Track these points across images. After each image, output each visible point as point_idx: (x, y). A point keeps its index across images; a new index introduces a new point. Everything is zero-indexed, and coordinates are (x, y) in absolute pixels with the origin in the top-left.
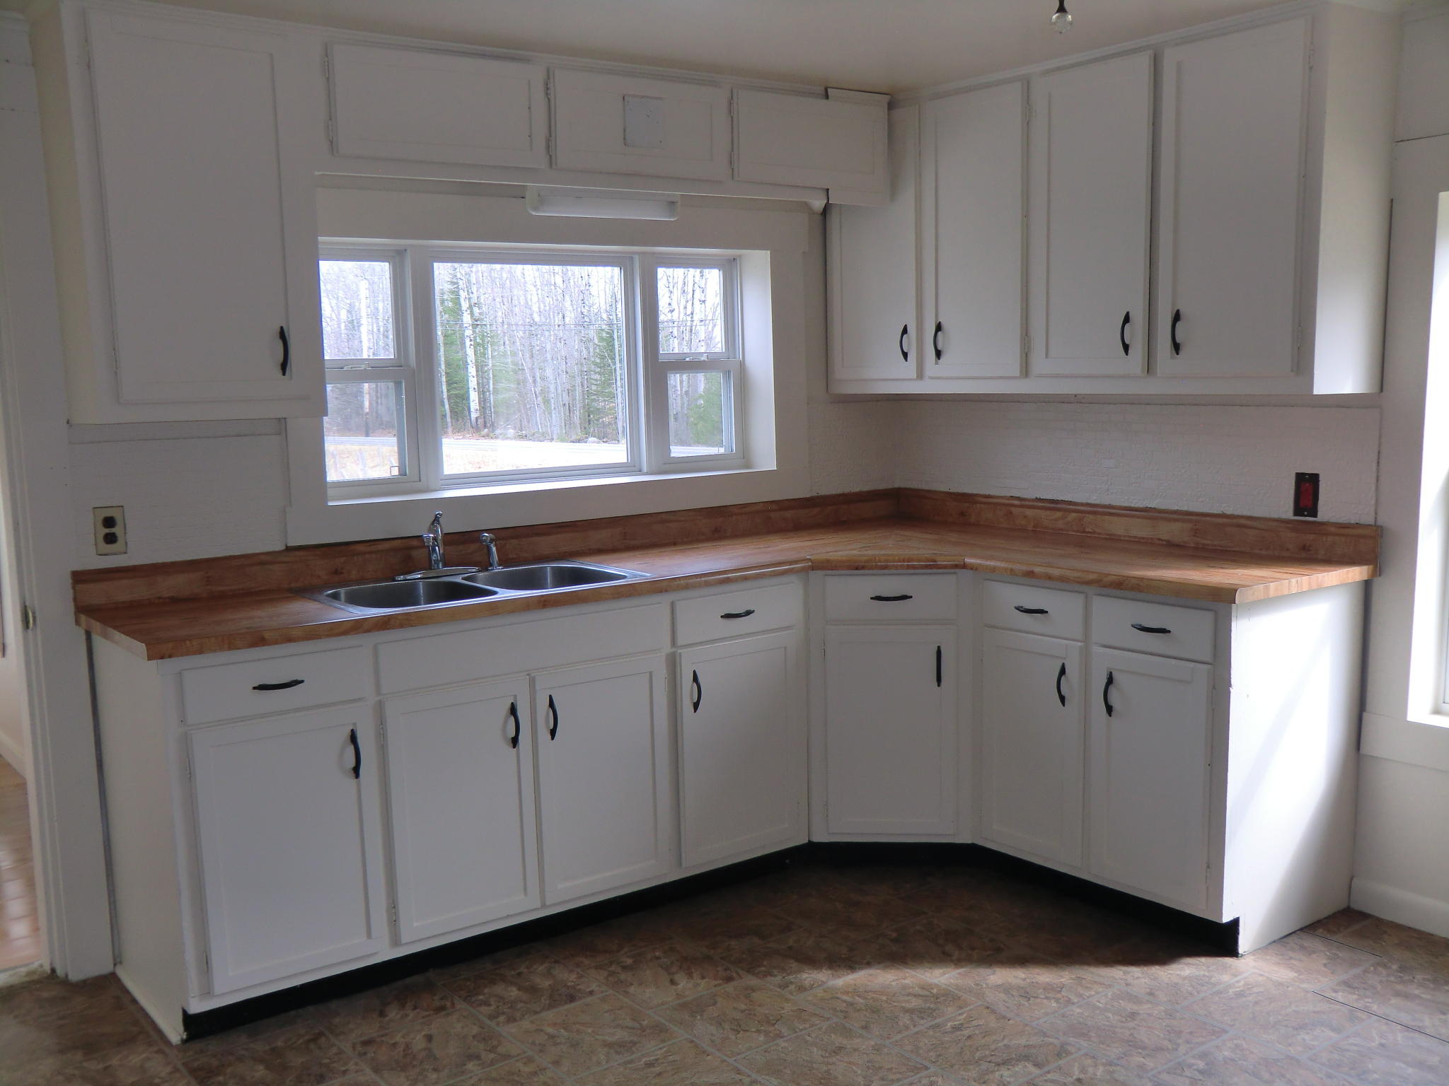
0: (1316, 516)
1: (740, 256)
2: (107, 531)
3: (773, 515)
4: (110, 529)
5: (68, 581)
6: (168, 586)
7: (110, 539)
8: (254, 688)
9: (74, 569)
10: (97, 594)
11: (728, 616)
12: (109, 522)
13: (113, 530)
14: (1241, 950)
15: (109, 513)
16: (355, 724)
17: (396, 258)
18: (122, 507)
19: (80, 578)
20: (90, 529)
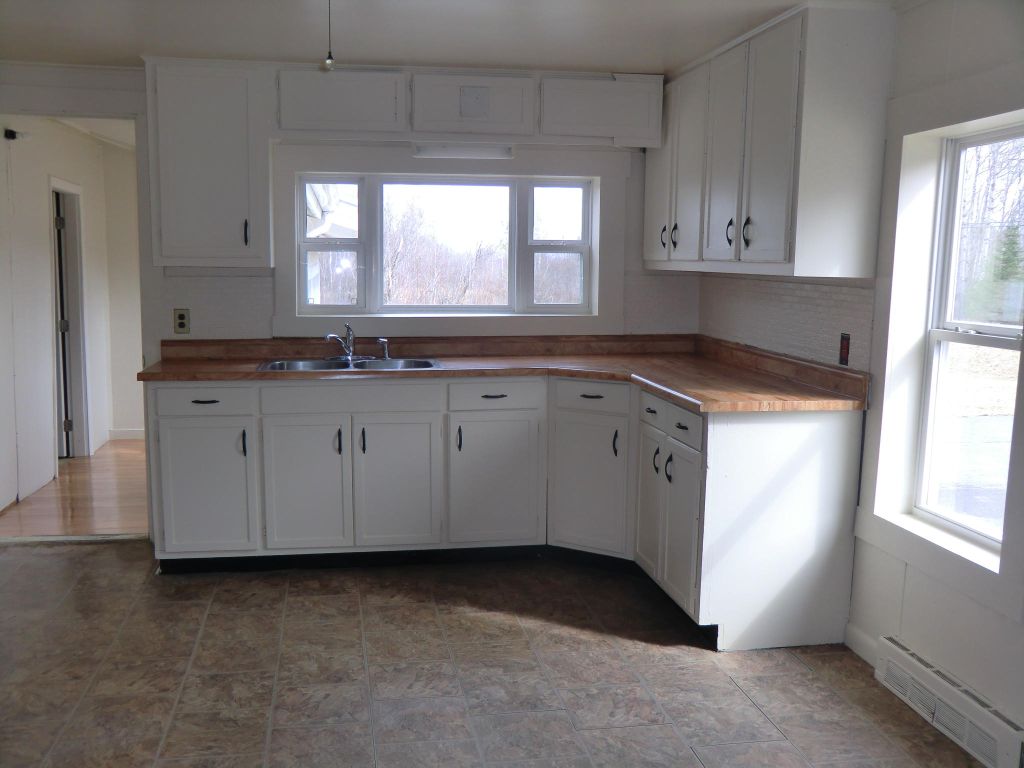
0: (847, 365)
1: (592, 180)
2: (181, 321)
3: (592, 344)
4: (182, 320)
5: (160, 343)
6: (206, 352)
7: (182, 325)
8: (193, 402)
9: (163, 339)
10: (172, 352)
11: (486, 397)
12: (182, 317)
13: (183, 321)
14: (719, 648)
15: (181, 313)
16: (245, 427)
17: (360, 182)
18: (188, 309)
19: (165, 343)
20: (171, 320)
